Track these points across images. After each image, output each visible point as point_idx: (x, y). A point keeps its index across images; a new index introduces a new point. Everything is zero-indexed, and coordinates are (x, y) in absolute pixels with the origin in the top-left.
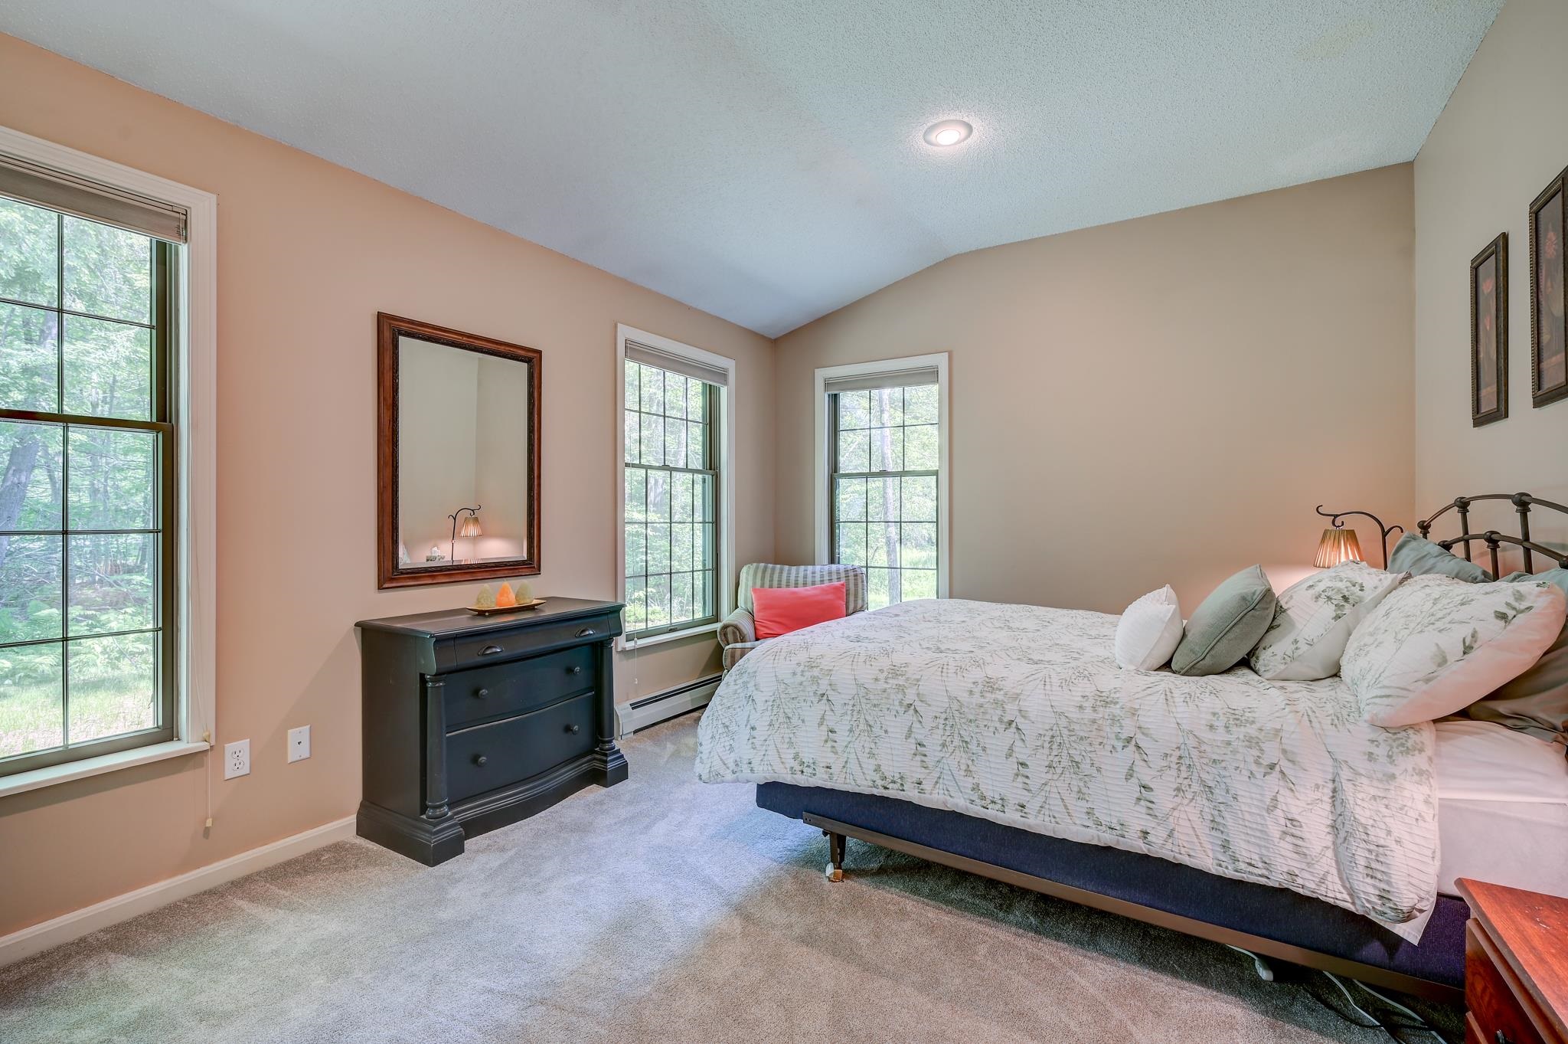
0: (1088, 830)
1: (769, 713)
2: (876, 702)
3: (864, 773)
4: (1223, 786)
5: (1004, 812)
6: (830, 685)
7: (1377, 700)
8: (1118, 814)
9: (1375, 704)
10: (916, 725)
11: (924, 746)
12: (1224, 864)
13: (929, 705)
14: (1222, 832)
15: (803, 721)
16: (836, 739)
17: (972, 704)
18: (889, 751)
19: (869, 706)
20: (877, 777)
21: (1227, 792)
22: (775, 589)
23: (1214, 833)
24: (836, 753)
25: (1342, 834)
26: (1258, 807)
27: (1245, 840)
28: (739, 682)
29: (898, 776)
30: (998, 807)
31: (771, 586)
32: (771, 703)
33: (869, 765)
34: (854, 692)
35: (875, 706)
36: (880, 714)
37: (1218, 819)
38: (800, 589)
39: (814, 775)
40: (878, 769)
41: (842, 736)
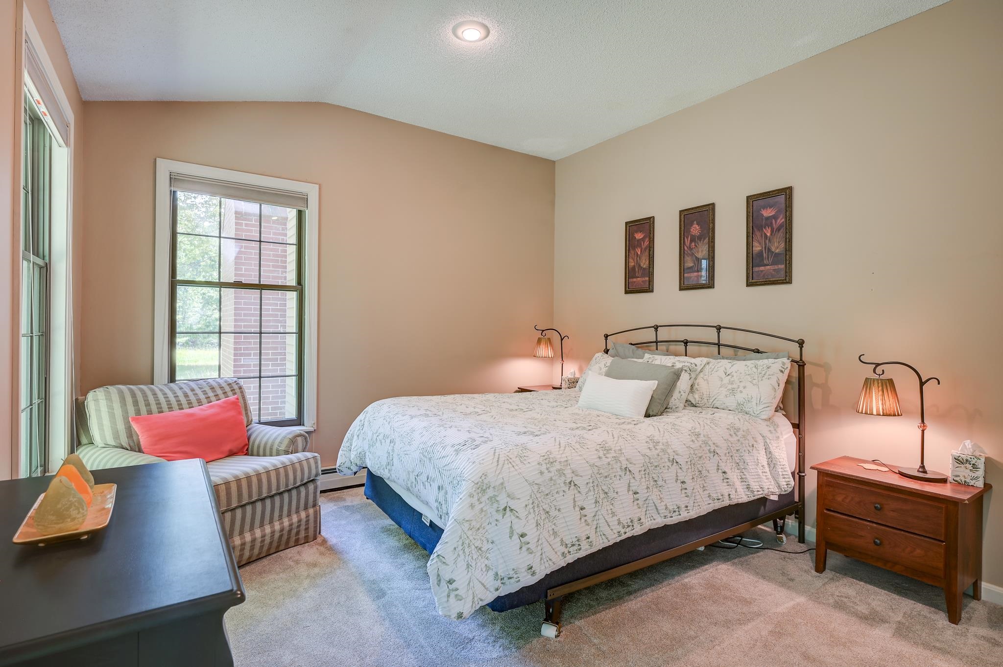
0: (710, 505)
1: (532, 515)
2: (606, 474)
3: (612, 530)
4: (742, 461)
5: (680, 515)
6: (573, 472)
7: (766, 409)
8: (719, 491)
9: (765, 410)
10: (632, 481)
11: (638, 493)
12: (749, 496)
13: (635, 464)
14: (746, 482)
15: (559, 510)
16: (585, 514)
17: (654, 455)
18: (621, 506)
19: (602, 479)
20: (620, 528)
21: (744, 463)
22: (167, 413)
23: (743, 484)
24: (588, 525)
25: (772, 466)
26: (754, 465)
27: (754, 482)
28: (483, 499)
29: (629, 521)
30: (677, 513)
31: (150, 412)
32: (531, 506)
33: (613, 521)
34: (590, 472)
35: (606, 477)
36: (611, 481)
37: (743, 477)
38: (196, 410)
39: (580, 549)
40: (619, 523)
41: (590, 510)
